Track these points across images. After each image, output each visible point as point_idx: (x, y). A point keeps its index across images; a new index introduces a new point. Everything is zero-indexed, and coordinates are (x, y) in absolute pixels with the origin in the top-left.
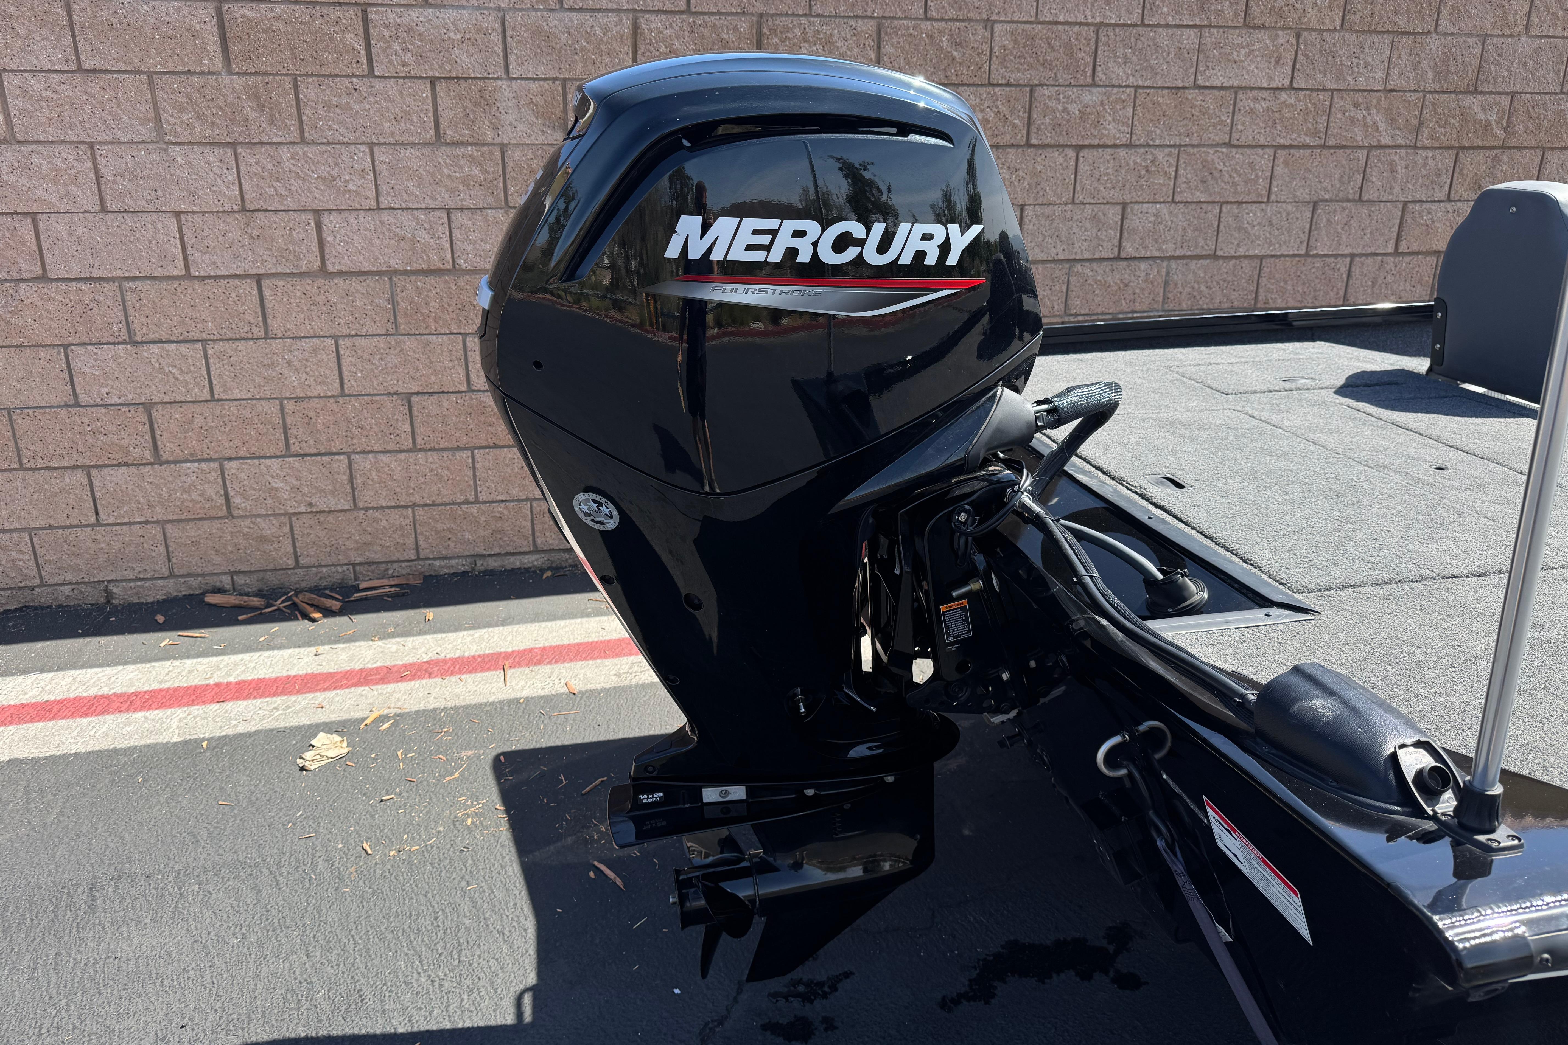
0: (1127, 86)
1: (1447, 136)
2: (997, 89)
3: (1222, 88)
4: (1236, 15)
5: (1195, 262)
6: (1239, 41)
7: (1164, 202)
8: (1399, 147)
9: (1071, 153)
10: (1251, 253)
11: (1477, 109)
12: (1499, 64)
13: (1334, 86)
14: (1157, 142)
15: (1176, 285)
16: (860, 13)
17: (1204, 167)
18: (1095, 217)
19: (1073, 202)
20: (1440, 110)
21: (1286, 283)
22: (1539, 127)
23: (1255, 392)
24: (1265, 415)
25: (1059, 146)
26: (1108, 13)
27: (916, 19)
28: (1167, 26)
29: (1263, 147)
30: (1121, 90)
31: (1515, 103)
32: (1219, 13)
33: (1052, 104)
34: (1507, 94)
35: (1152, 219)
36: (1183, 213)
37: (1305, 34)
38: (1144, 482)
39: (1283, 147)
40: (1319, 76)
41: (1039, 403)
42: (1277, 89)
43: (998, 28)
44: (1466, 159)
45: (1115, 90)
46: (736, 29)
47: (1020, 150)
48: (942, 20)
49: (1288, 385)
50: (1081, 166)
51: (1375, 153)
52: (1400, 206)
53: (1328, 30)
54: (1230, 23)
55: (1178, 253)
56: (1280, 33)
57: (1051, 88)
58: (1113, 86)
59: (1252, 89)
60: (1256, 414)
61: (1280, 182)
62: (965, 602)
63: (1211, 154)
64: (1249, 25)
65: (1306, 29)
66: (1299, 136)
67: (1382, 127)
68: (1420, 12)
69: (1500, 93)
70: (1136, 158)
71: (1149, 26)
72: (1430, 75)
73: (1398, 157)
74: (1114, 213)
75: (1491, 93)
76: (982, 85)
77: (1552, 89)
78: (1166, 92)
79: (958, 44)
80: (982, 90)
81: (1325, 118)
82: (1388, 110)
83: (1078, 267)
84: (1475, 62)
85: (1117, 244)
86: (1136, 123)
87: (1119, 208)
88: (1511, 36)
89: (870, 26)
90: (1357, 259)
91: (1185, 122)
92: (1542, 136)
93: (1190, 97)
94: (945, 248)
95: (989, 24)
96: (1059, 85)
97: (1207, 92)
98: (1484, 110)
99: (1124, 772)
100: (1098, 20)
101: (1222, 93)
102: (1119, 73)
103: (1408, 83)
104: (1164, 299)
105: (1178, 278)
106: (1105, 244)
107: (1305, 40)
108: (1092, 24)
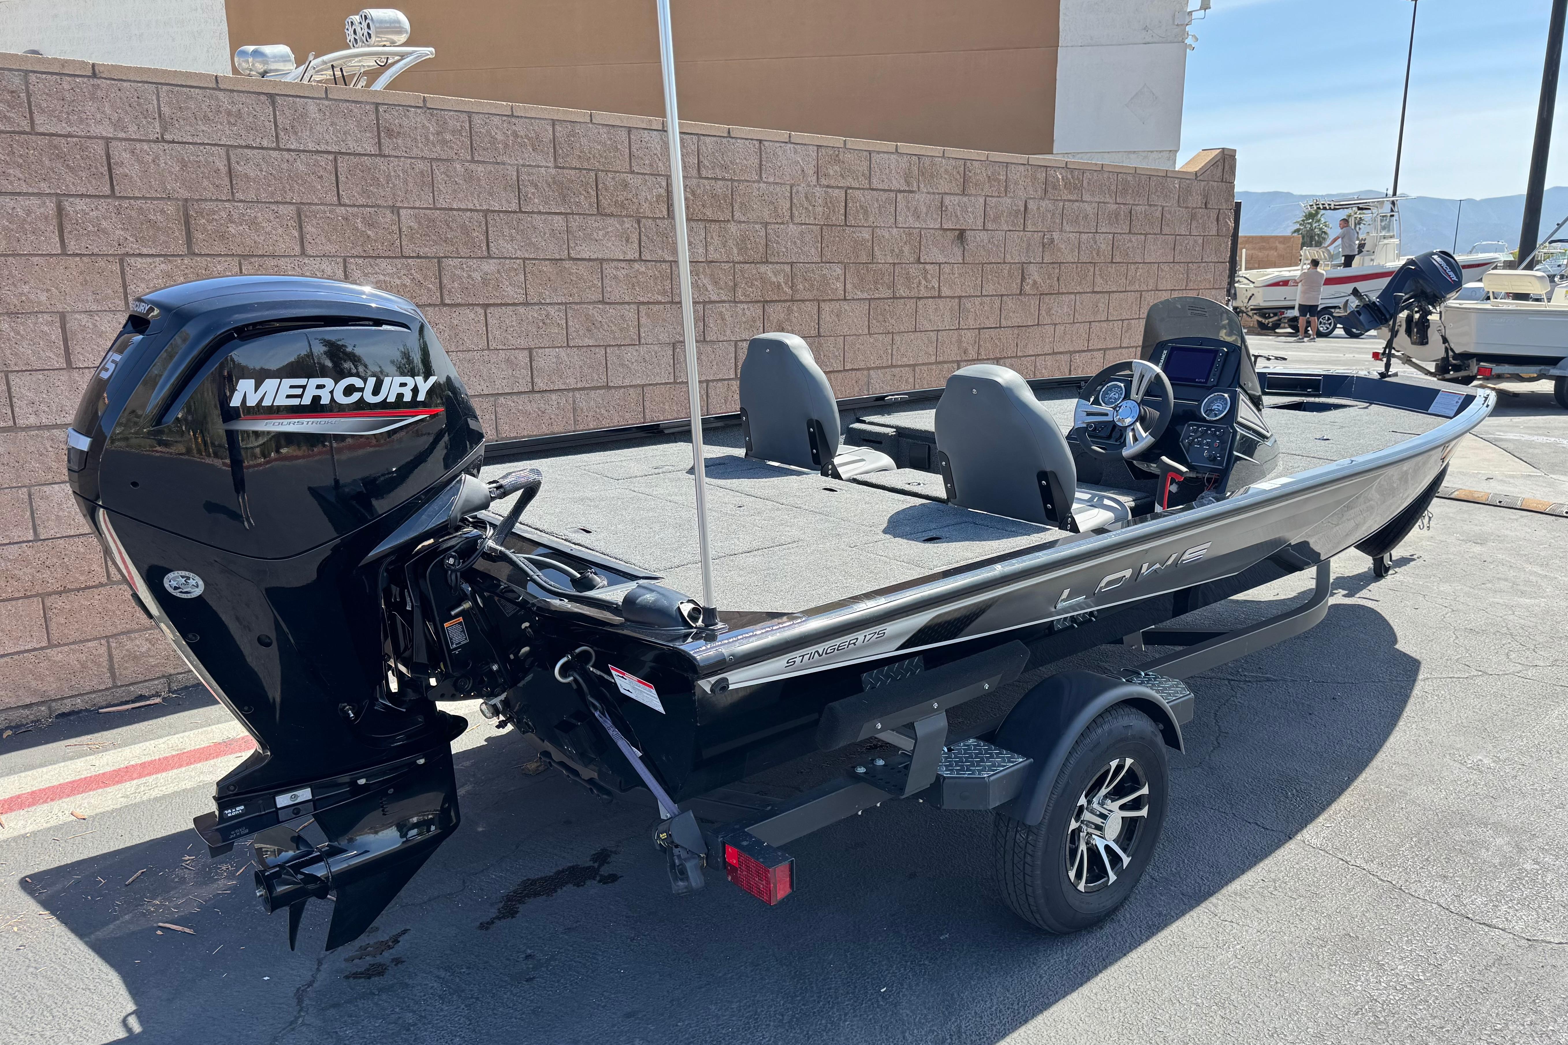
0: (517, 258)
1: (754, 293)
2: (410, 261)
3: (590, 260)
4: (591, 205)
5: (593, 392)
6: (597, 224)
7: (561, 347)
8: (724, 302)
9: (481, 311)
10: (634, 383)
11: (770, 274)
12: (778, 243)
13: (671, 259)
14: (548, 301)
15: (582, 410)
16: (280, 199)
17: (587, 319)
18: (508, 360)
19: (488, 349)
20: (746, 276)
21: (664, 404)
22: (812, 285)
23: (636, 477)
24: (642, 489)
25: (469, 305)
26: (492, 203)
27: (332, 205)
28: (540, 213)
29: (629, 303)
30: (512, 261)
31: (794, 270)
32: (578, 204)
33: (458, 272)
34: (788, 263)
35: (554, 360)
36: (578, 355)
37: (643, 220)
38: (566, 532)
39: (643, 303)
40: (660, 252)
41: (490, 483)
42: (631, 260)
43: (403, 212)
44: (770, 309)
45: (507, 261)
46: (162, 211)
47: (437, 308)
48: (354, 206)
49: (657, 471)
50: (490, 320)
51: (708, 306)
52: (733, 344)
53: (659, 218)
54: (587, 212)
55: (579, 386)
56: (625, 219)
57: (455, 260)
58: (506, 258)
59: (613, 260)
60: (636, 489)
61: (646, 329)
62: (461, 619)
63: (591, 310)
64: (601, 213)
65: (643, 217)
66: (653, 295)
67: (710, 288)
68: (720, 206)
69: (782, 263)
70: (533, 313)
71: (525, 212)
72: (735, 251)
73: (724, 308)
74: (523, 356)
75: (777, 263)
76: (396, 257)
77: (815, 260)
78: (547, 262)
79: (371, 225)
80: (397, 261)
81: (669, 281)
82: (712, 275)
83: (502, 400)
84: (763, 242)
85: (530, 380)
86: (528, 286)
87: (526, 353)
88: (782, 223)
89: (290, 210)
90: (711, 384)
91: (567, 285)
92: (815, 291)
93: (567, 266)
94: (415, 391)
95: (395, 210)
96: (461, 257)
97: (579, 263)
98: (775, 275)
99: (571, 678)
100: (485, 207)
101: (591, 263)
102: (509, 248)
103: (721, 255)
104: (575, 422)
105: (583, 405)
106: (520, 381)
107: (645, 225)
108: (481, 211)
